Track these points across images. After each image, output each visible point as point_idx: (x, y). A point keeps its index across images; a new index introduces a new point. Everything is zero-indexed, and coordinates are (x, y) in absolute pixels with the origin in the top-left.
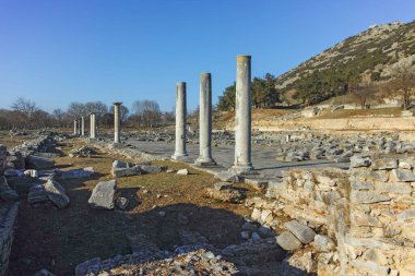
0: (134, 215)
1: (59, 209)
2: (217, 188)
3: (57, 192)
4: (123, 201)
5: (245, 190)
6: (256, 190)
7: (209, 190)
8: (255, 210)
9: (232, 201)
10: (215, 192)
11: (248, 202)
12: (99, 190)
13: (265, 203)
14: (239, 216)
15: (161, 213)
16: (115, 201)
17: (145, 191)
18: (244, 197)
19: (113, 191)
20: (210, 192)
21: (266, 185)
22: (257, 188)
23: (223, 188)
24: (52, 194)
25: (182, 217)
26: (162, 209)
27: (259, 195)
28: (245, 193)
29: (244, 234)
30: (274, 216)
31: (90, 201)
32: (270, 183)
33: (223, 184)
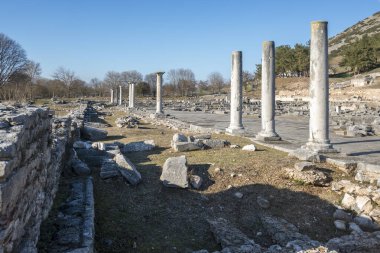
0: (209, 196)
1: (132, 186)
2: (298, 168)
3: (129, 167)
4: (197, 179)
5: (330, 171)
6: (342, 172)
7: (288, 170)
8: (347, 195)
9: (317, 184)
10: (296, 173)
11: (335, 185)
12: (170, 166)
13: (357, 188)
14: (325, 202)
15: (238, 195)
16: (189, 180)
17: (217, 169)
18: (329, 180)
19: (186, 169)
20: (289, 172)
21: (355, 166)
22: (344, 169)
23: (306, 168)
24: (124, 169)
25: (262, 201)
26: (238, 189)
27: (346, 178)
28: (330, 175)
29: (339, 224)
30: (374, 204)
31: (162, 178)
32: (361, 164)
33: (306, 164)
